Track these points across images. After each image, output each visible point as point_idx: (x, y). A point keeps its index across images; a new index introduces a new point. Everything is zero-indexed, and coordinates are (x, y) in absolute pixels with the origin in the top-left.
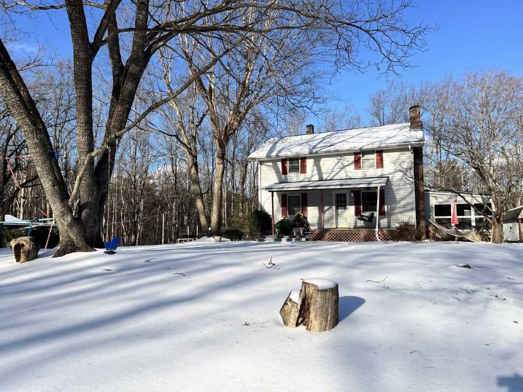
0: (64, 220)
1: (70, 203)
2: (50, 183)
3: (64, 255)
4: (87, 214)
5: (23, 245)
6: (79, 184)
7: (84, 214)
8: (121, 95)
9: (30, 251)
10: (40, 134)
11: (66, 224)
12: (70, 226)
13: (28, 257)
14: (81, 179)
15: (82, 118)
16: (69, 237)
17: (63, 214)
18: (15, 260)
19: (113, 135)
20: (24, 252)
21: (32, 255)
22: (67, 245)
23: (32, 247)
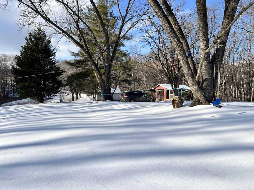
0: (194, 88)
1: (197, 79)
2: (187, 69)
3: (194, 106)
4: (206, 85)
5: (176, 100)
6: (201, 69)
7: (204, 85)
8: (227, 12)
9: (178, 103)
10: (181, 45)
11: (195, 90)
12: (197, 91)
13: (178, 106)
14: (201, 66)
15: (202, 31)
16: (197, 97)
17: (193, 85)
18: (172, 107)
19: (217, 37)
20: (176, 104)
21: (180, 105)
22: (195, 101)
23: (179, 101)
